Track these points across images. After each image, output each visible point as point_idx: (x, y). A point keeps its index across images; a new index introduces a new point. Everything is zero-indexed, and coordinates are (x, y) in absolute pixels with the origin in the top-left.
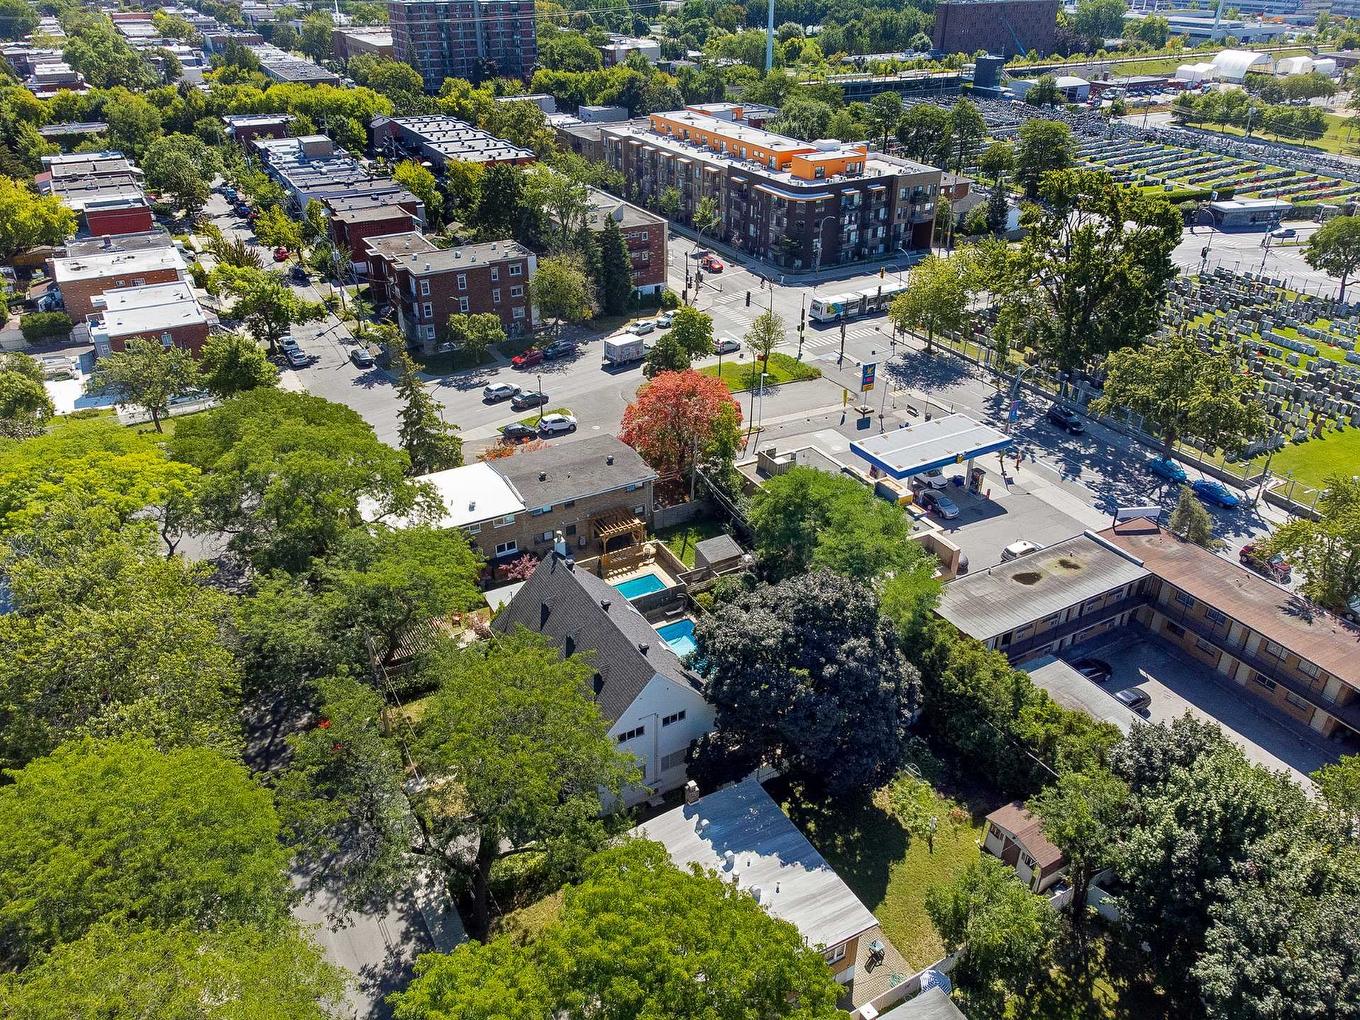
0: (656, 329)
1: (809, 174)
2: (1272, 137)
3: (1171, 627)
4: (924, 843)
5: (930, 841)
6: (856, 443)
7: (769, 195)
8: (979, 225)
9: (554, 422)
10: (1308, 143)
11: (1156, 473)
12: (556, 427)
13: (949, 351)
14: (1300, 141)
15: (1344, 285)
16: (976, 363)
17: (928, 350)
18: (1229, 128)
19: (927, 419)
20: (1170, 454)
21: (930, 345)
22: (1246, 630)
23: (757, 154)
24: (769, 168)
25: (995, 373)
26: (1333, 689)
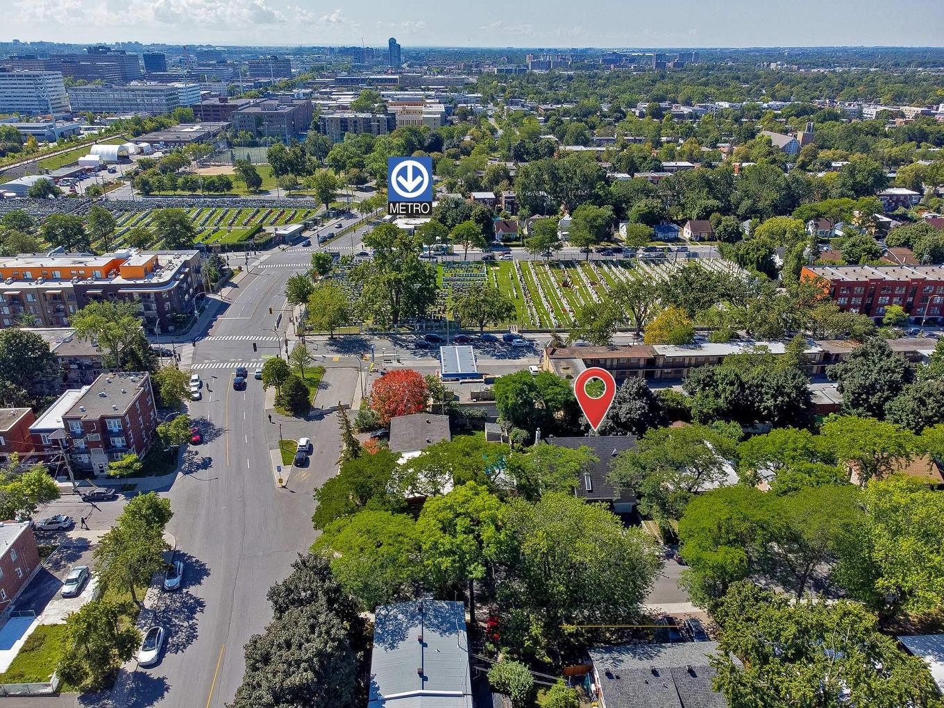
0: (200, 390)
2: (206, 193)
6: (444, 372)
9: (307, 443)
13: (342, 335)
14: (223, 193)
16: (360, 334)
17: (332, 338)
18: (179, 192)
19: (398, 361)
20: (482, 332)
21: (332, 335)
22: (612, 359)
23: (75, 272)
24: (97, 279)
25: (375, 335)
26: (642, 363)
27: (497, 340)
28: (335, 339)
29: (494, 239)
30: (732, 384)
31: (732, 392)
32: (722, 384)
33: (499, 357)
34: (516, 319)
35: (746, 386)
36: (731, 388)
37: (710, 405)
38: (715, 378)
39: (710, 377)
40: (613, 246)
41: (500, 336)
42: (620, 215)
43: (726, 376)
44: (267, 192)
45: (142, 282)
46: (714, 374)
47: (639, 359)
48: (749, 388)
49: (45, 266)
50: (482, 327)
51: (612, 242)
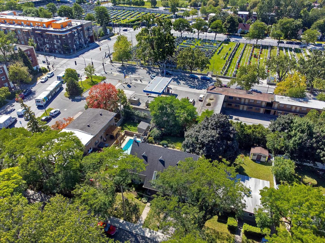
0: (48, 79)
1: (60, 27)
2: (135, 6)
3: (229, 105)
4: (243, 165)
5: (244, 164)
6: (144, 90)
7: (51, 35)
8: (103, 34)
9: (55, 112)
10: (142, 7)
11: (192, 78)
12: (56, 113)
13: (128, 64)
14: (141, 7)
15: (181, 33)
16: (136, 65)
17: (123, 65)
18: (125, 5)
19: (141, 81)
20: (191, 73)
21: (123, 64)
22: (245, 99)
23: (37, 24)
24: (44, 27)
25: (142, 67)
26: (264, 104)
27: (197, 78)
28: (124, 66)
29: (237, 32)
30: (303, 132)
31: (301, 138)
32: (295, 130)
33: (191, 87)
34: (208, 68)
35: (314, 136)
36: (301, 135)
37: (280, 143)
38: (292, 124)
39: (288, 123)
40: (298, 41)
41: (199, 76)
42: (307, 24)
43: (300, 125)
44: (158, 8)
45: (58, 30)
46: (292, 122)
47: (262, 102)
48: (316, 138)
49: (28, 20)
50: (191, 70)
51: (298, 40)
